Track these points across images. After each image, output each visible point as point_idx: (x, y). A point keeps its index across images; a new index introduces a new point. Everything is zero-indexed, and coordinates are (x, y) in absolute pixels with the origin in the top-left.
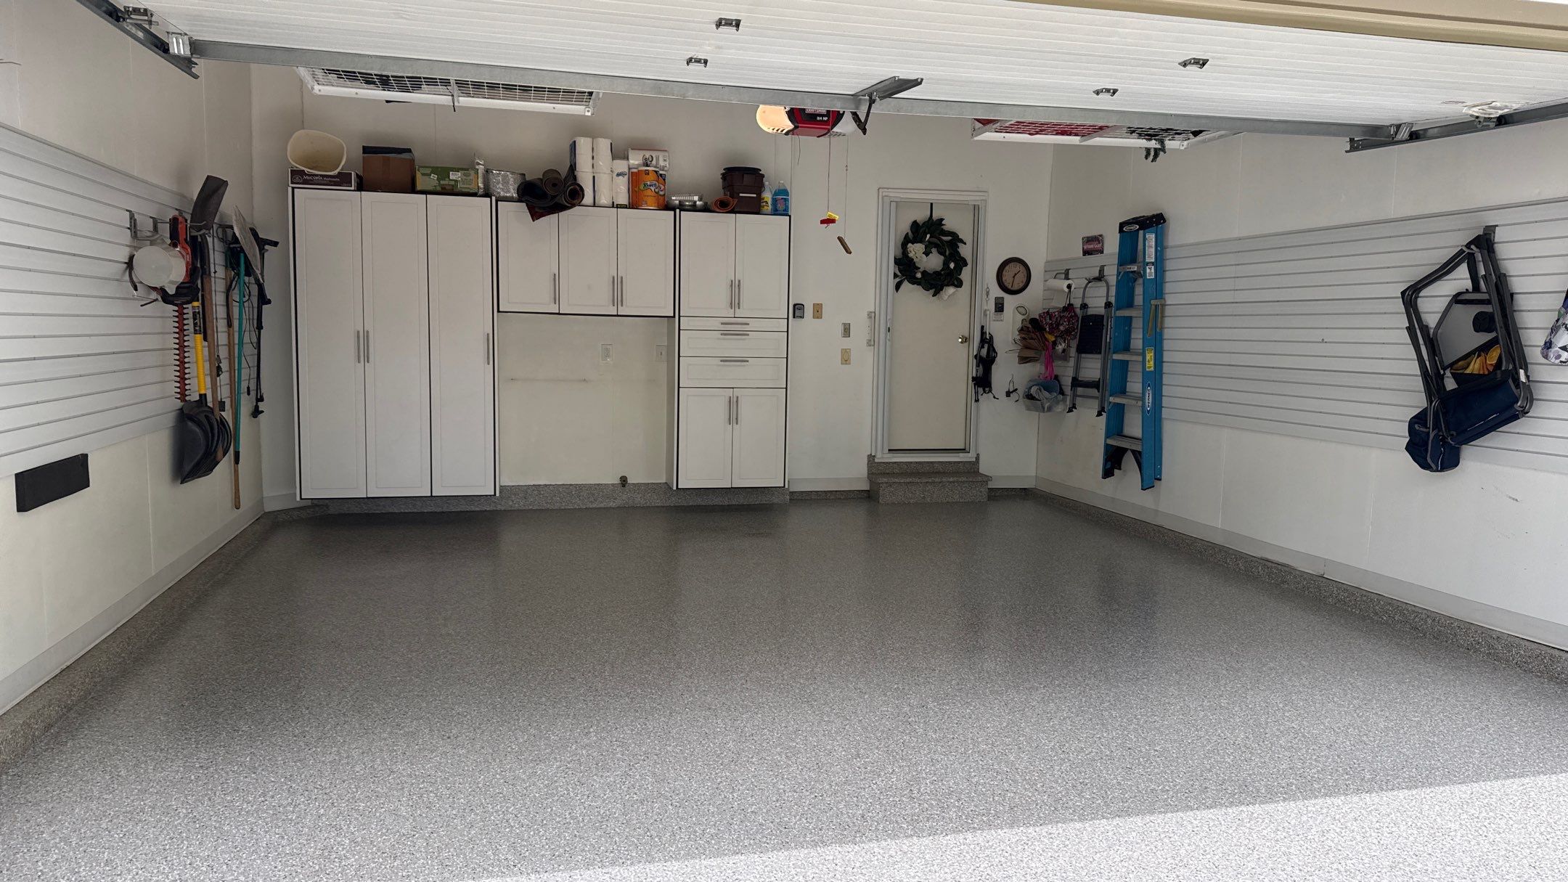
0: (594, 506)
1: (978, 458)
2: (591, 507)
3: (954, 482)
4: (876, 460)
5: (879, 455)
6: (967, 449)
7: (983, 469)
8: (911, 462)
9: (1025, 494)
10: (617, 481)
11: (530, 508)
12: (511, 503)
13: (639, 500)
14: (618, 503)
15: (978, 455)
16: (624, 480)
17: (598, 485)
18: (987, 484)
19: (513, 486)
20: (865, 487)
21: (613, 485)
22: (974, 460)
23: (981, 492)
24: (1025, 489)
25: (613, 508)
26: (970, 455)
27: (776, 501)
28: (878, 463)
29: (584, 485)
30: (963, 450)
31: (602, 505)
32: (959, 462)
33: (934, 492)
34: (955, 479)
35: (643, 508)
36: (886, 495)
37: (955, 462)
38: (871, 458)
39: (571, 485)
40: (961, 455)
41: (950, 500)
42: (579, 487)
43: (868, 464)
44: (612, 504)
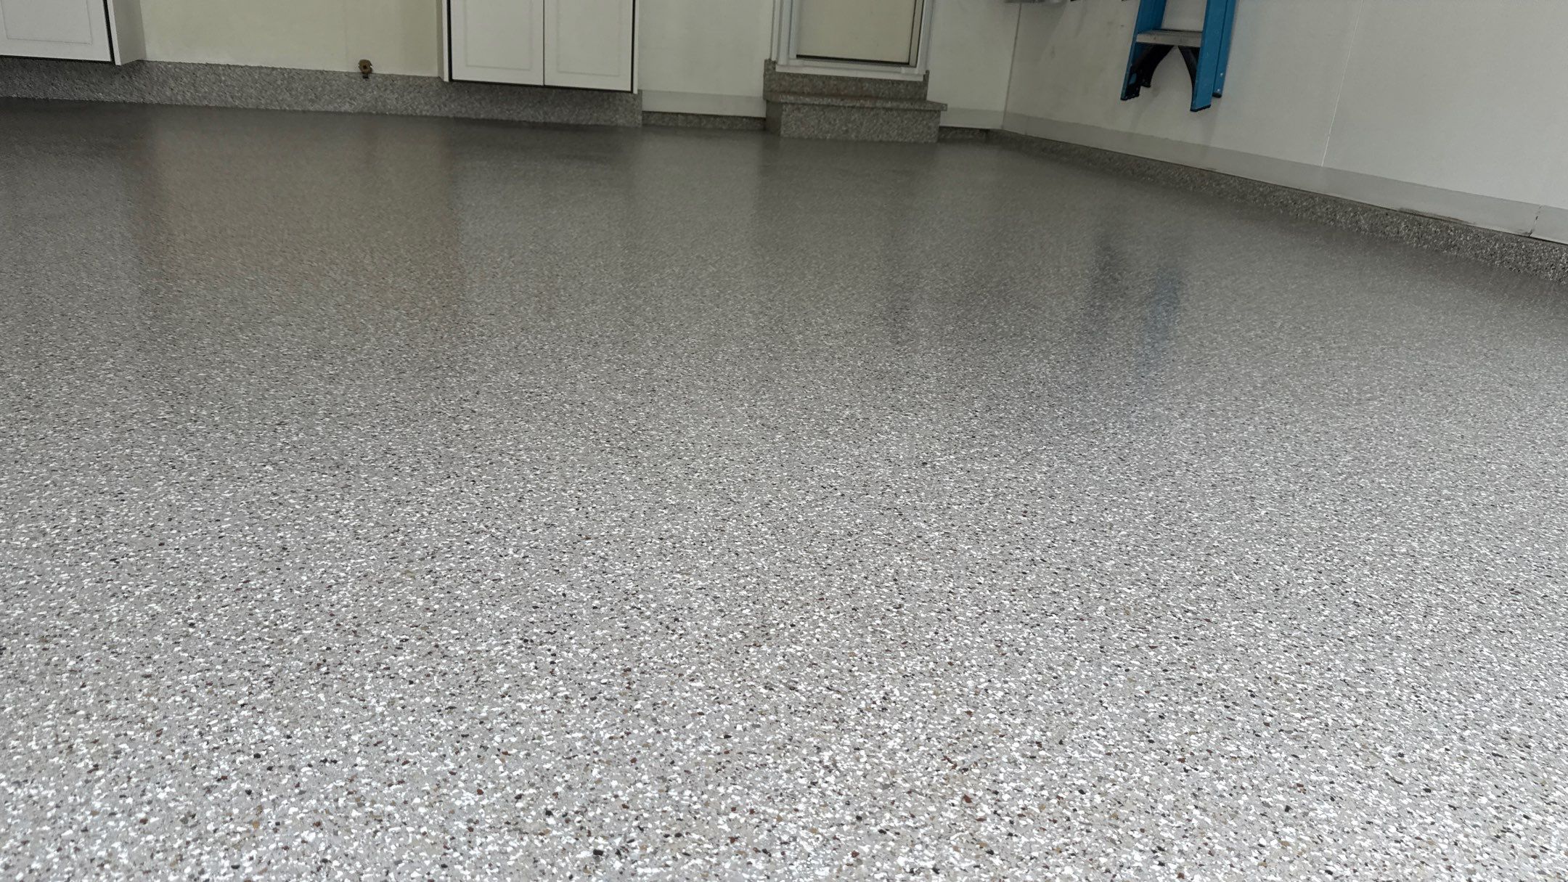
0: (317, 107)
1: (926, 77)
2: (311, 108)
3: (891, 109)
4: (778, 69)
5: (782, 61)
6: (912, 62)
7: (933, 94)
8: (830, 77)
9: (986, 137)
10: (354, 68)
11: (206, 103)
12: (169, 93)
13: (392, 102)
14: (358, 105)
15: (928, 72)
16: (365, 68)
17: (322, 72)
18: (939, 116)
19: (169, 63)
20: (759, 112)
21: (348, 74)
22: (921, 79)
23: (929, 128)
24: (987, 131)
25: (350, 114)
26: (916, 71)
27: (621, 122)
28: (781, 73)
29: (299, 72)
30: (907, 64)
31: (331, 108)
32: (899, 82)
33: (861, 124)
34: (895, 104)
35: (402, 116)
36: (791, 124)
37: (893, 82)
38: (770, 65)
39: (273, 69)
40: (904, 70)
41: (884, 137)
42: (291, 76)
43: (765, 75)
44: (346, 107)
